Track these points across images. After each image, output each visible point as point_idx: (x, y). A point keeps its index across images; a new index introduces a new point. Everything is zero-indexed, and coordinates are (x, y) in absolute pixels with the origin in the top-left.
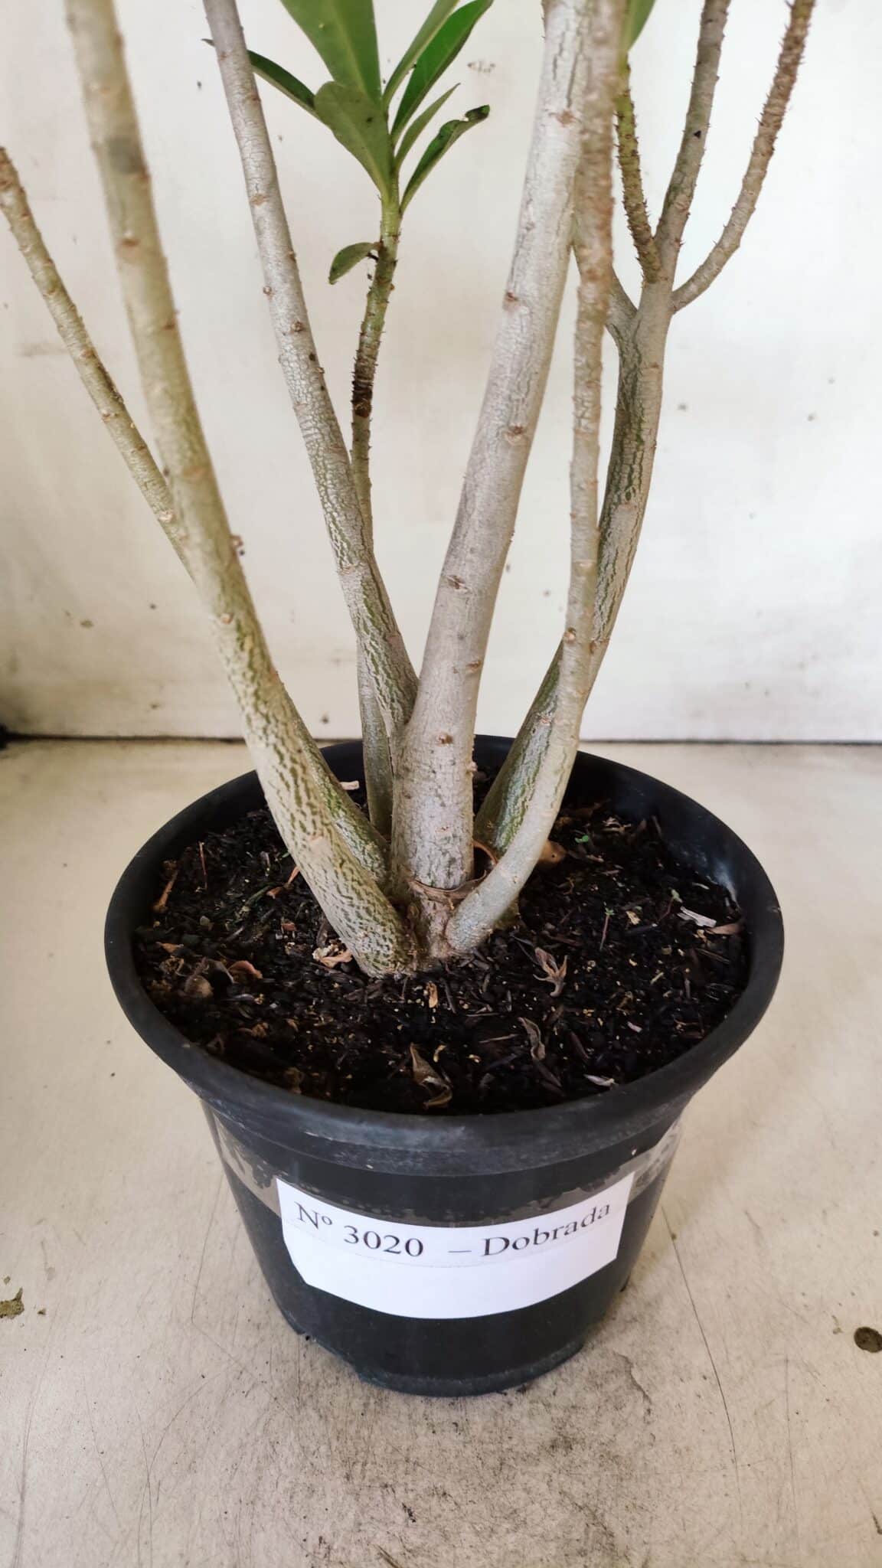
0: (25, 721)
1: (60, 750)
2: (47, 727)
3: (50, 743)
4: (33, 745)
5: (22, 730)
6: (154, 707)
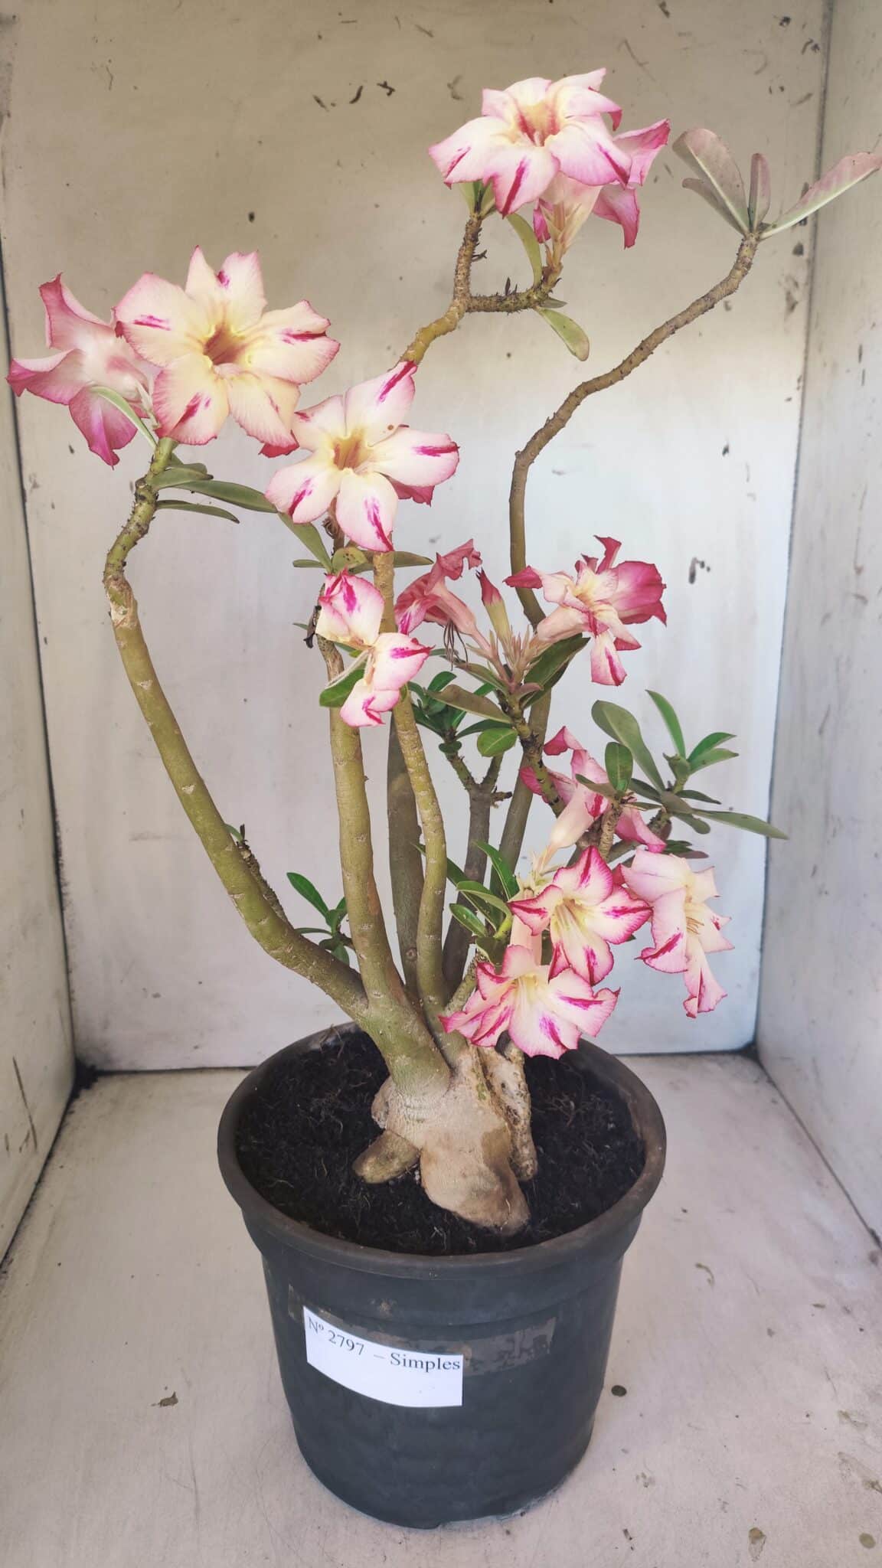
0: (109, 1060)
1: (133, 1081)
2: (124, 1065)
3: (126, 1076)
4: (115, 1077)
5: (107, 1067)
6: (196, 1047)
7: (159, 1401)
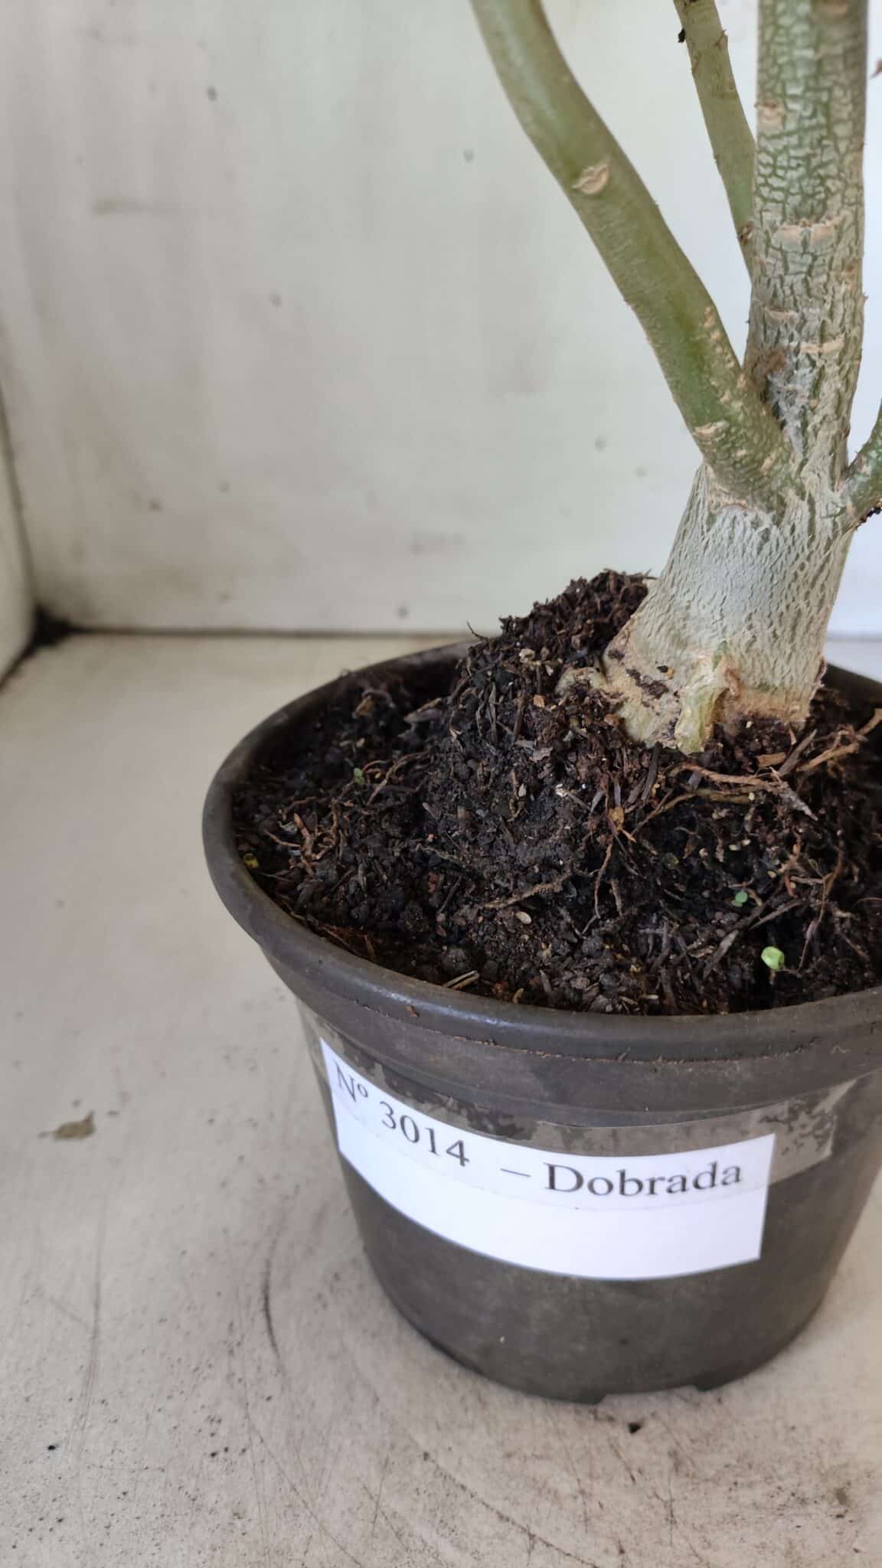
3: (115, 636)
4: (97, 637)
6: (224, 598)
7: (55, 1126)
